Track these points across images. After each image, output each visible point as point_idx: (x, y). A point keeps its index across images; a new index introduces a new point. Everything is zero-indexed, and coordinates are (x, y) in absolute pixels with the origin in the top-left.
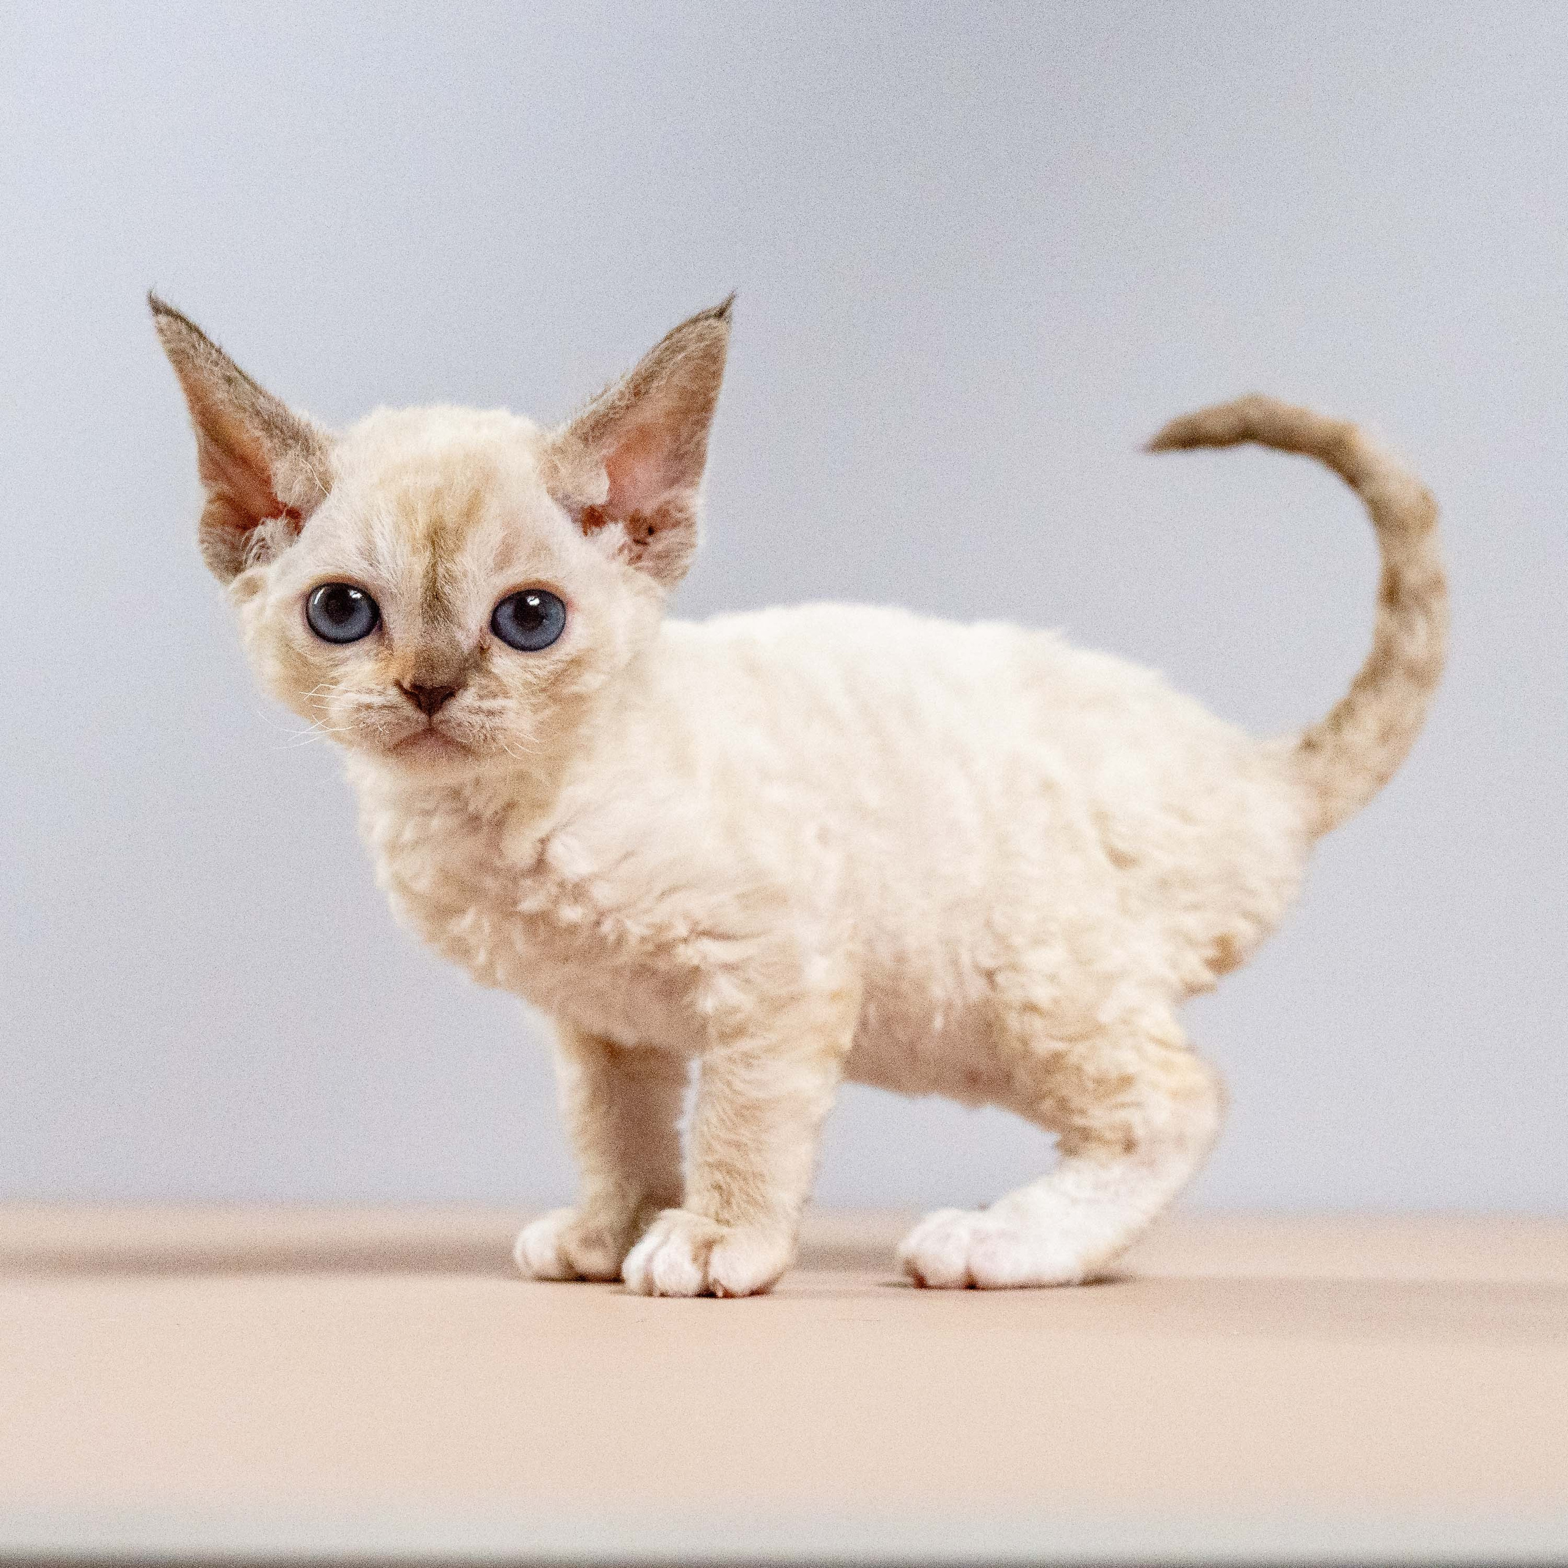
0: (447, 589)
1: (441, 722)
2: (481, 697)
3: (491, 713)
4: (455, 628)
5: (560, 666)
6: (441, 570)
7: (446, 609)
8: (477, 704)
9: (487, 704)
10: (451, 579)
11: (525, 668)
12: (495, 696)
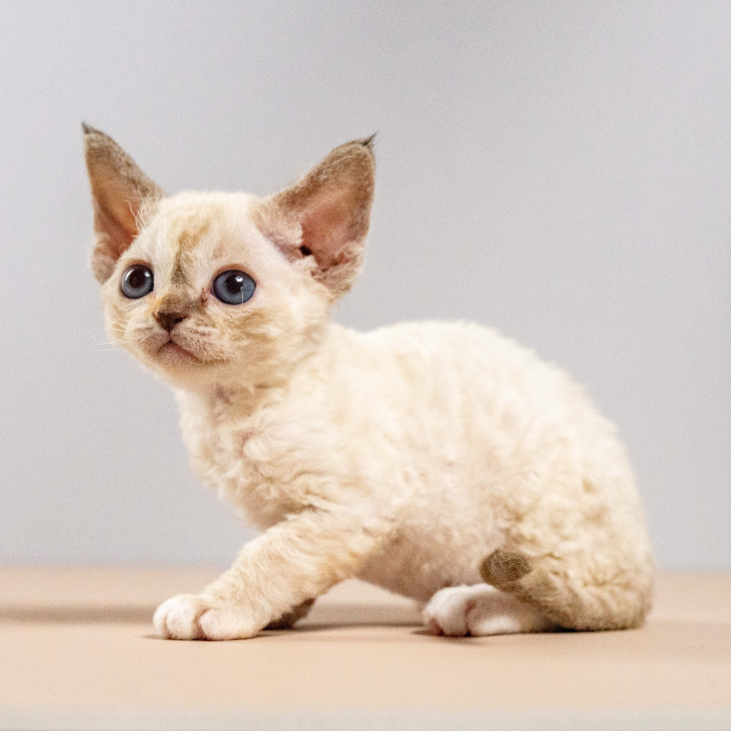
0: (185, 266)
1: (175, 335)
2: (198, 325)
3: (203, 334)
4: (188, 287)
5: (247, 314)
6: (183, 255)
7: (183, 277)
8: (195, 328)
9: (202, 329)
10: (188, 260)
11: (227, 314)
12: (206, 325)
